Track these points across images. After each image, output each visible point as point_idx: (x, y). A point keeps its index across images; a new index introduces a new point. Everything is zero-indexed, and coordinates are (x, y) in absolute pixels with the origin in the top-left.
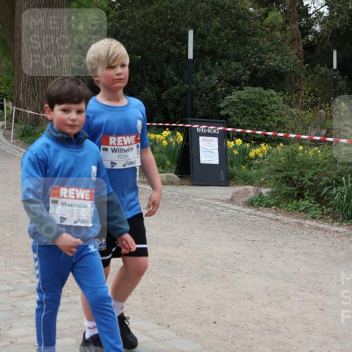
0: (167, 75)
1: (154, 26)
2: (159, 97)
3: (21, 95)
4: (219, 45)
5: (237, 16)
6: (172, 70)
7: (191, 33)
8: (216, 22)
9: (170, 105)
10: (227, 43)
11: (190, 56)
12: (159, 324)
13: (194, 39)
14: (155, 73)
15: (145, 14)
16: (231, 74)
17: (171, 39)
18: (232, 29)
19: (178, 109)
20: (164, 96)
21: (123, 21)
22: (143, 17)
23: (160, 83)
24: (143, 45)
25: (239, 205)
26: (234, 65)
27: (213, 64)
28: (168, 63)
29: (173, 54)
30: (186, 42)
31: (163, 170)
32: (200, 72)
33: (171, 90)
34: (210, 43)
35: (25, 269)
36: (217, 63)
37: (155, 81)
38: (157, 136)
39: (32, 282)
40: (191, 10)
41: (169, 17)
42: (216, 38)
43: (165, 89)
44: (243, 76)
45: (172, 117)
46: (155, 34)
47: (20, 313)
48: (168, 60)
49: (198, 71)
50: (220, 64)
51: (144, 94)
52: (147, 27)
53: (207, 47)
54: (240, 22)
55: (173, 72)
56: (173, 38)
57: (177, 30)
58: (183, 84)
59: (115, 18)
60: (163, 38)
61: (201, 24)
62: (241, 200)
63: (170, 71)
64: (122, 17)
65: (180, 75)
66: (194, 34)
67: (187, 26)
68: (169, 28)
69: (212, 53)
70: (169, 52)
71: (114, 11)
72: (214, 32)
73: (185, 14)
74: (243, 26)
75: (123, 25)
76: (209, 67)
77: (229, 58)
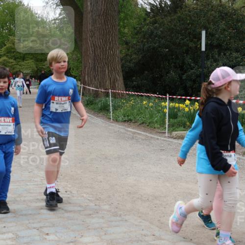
0: (187, 62)
1: (178, 28)
2: (181, 78)
3: (86, 77)
4: (224, 41)
5: (237, 20)
6: (190, 59)
7: (204, 33)
8: (222, 25)
9: (189, 84)
10: (230, 39)
11: (203, 49)
12: (184, 238)
13: (206, 37)
14: (178, 61)
15: (172, 20)
16: (233, 61)
17: (190, 37)
18: (234, 30)
19: (194, 86)
20: (184, 77)
21: (156, 25)
22: (170, 22)
23: (182, 68)
24: (170, 42)
25: (240, 155)
26: (235, 54)
27: (219, 54)
28: (187, 54)
29: (191, 48)
30: (200, 39)
31: (184, 129)
32: (210, 60)
33: (190, 73)
34: (218, 39)
35: (91, 196)
36: (222, 54)
37: (178, 67)
38: (180, 105)
39: (96, 205)
40: (204, 17)
41: (188, 22)
42: (222, 36)
43: (185, 72)
44: (241, 62)
45: (190, 91)
46: (178, 34)
47: (88, 226)
48: (187, 52)
49: (209, 59)
50: (225, 54)
51: (170, 75)
52: (173, 29)
53: (215, 43)
54: (239, 24)
55: (191, 60)
56: (191, 36)
57: (194, 31)
58: (198, 69)
59: (150, 24)
60: (184, 37)
61: (211, 26)
62: (241, 151)
63: (188, 60)
64: (155, 22)
65: (196, 63)
66: (206, 33)
67: (201, 29)
68: (188, 29)
69: (219, 46)
70: (188, 46)
71: (149, 18)
72: (220, 31)
73: (200, 19)
74: (241, 27)
75: (156, 28)
76: (217, 56)
77: (231, 50)
